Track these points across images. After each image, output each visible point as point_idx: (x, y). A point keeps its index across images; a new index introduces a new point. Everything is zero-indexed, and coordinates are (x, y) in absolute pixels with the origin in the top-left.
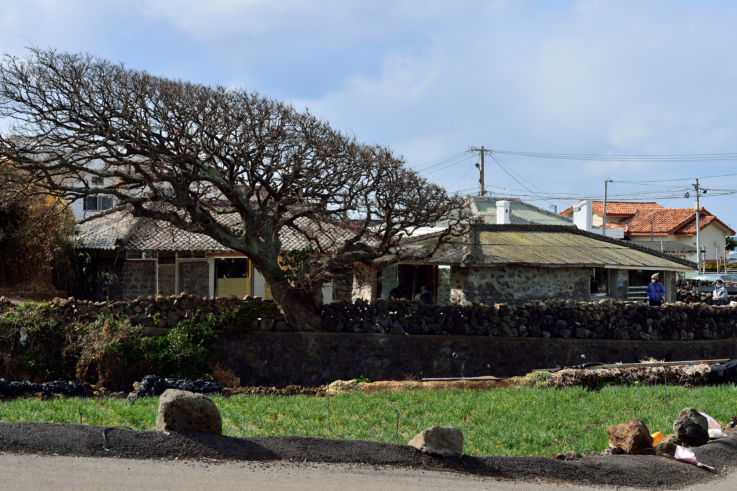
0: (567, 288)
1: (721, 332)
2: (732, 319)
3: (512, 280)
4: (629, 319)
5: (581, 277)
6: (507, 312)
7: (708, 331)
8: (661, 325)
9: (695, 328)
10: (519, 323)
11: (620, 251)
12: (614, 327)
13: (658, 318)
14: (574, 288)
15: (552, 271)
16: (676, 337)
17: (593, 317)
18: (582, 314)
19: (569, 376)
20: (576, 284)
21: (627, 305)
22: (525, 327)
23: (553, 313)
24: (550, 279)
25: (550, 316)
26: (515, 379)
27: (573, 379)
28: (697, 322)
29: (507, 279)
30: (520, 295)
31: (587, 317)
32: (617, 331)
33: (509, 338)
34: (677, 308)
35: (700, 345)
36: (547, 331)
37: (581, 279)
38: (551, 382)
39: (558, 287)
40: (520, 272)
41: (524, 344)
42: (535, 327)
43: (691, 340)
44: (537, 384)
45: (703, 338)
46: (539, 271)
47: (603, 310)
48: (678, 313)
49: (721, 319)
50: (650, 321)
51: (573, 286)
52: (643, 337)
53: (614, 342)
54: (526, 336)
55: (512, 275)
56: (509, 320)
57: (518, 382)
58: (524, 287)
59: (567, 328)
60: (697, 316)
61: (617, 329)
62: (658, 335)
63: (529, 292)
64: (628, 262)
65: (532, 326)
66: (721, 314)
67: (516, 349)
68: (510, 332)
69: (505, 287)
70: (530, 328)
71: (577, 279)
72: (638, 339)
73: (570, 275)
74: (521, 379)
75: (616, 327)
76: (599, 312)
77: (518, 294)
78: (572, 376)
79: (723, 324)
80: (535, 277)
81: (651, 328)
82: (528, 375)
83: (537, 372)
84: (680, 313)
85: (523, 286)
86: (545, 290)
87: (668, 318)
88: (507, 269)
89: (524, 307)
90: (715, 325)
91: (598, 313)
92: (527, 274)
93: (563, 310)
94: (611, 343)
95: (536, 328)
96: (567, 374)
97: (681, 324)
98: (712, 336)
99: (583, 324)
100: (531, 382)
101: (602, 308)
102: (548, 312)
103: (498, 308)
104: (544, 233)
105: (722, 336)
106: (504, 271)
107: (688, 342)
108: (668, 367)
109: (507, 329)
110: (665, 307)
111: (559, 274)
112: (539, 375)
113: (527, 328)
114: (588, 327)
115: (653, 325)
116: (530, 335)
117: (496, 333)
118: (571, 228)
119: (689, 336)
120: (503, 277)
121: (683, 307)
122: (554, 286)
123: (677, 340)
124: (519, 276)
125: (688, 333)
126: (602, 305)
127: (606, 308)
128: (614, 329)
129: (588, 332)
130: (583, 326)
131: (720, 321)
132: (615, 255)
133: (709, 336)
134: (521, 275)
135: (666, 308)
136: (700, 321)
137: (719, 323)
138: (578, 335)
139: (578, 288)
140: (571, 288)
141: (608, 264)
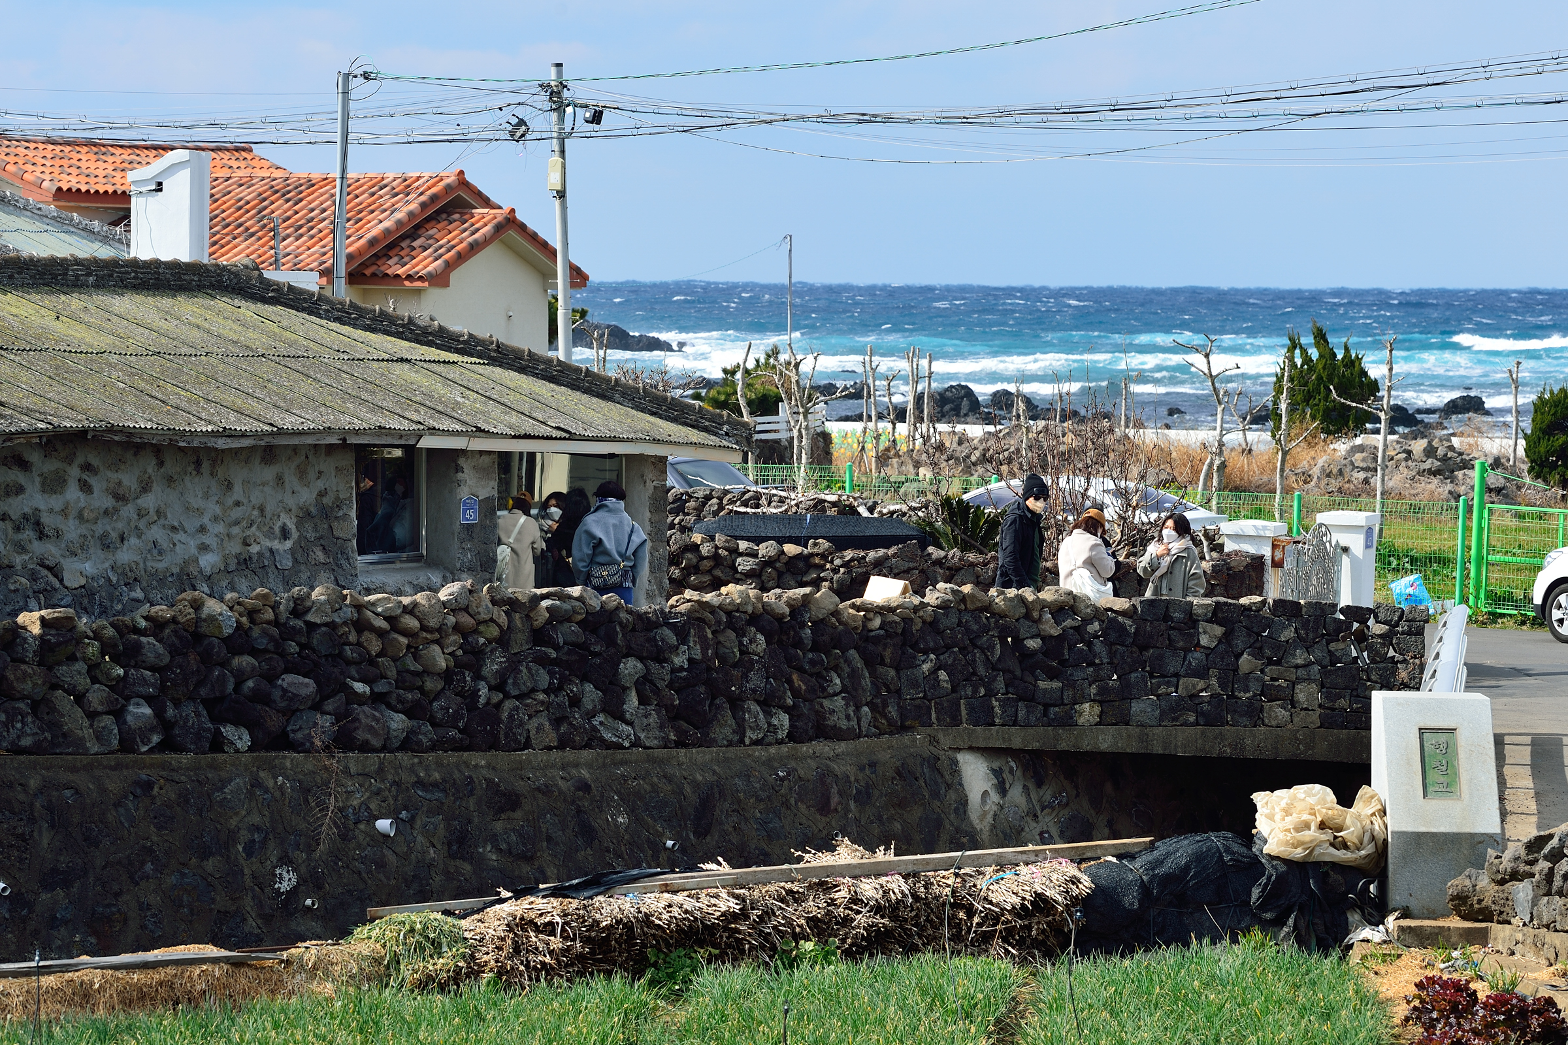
0: (270, 534)
1: (885, 705)
2: (926, 652)
3: (56, 502)
4: (554, 662)
5: (320, 485)
6: (71, 648)
7: (839, 702)
8: (670, 686)
9: (796, 693)
10: (122, 691)
11: (452, 373)
12: (497, 697)
13: (660, 656)
14: (295, 535)
15: (214, 464)
16: (728, 731)
17: (416, 657)
18: (375, 646)
19: (538, 930)
20: (305, 516)
21: (545, 603)
22: (147, 711)
23: (262, 643)
24: (206, 496)
25: (245, 661)
26: (309, 951)
27: (556, 942)
28: (801, 670)
29: (34, 499)
30: (89, 567)
31: (395, 660)
32: (511, 716)
33: (85, 760)
34: (729, 613)
35: (813, 764)
36: (236, 724)
37: (322, 494)
38: (463, 956)
39: (235, 530)
40: (87, 467)
41: (148, 786)
42: (189, 710)
43: (780, 742)
44: (406, 971)
45: (824, 732)
46: (161, 464)
47: (457, 628)
48: (732, 634)
49: (888, 654)
50: (630, 667)
51: (291, 526)
52: (608, 736)
53: (502, 759)
54: (151, 751)
55: (54, 484)
56: (83, 682)
57: (320, 970)
58: (105, 536)
59: (317, 707)
60: (798, 643)
61: (508, 705)
62: (662, 727)
63: (125, 556)
64: (500, 421)
65: (177, 704)
66: (888, 635)
67: (117, 805)
68: (87, 732)
69: (28, 534)
70: (170, 712)
71: (307, 496)
72: (587, 746)
73: (280, 480)
74: (335, 951)
75: (507, 696)
76: (439, 635)
77: (78, 566)
78: (550, 928)
79: (892, 672)
80: (145, 488)
81: (633, 700)
82: (361, 931)
83: (401, 917)
84: (740, 633)
85: (99, 529)
86: (187, 545)
87: (697, 654)
88: (34, 457)
89: (143, 624)
90: (867, 682)
91: (437, 642)
92: (114, 476)
93: (300, 631)
94: (488, 766)
95: (192, 715)
96: (525, 923)
97: (745, 676)
98: (854, 723)
99: (381, 687)
100: (377, 961)
101: (451, 620)
102: (239, 641)
103: (36, 629)
104: (139, 298)
105: (891, 723)
106: (24, 465)
107: (773, 750)
108: (916, 875)
109: (74, 720)
110: (683, 608)
111: (238, 474)
112: (412, 930)
113: (159, 713)
114: (400, 700)
115: (644, 684)
116: (168, 745)
117: (26, 742)
118: (237, 275)
119: (772, 729)
120: (20, 490)
121: (750, 609)
122: (220, 528)
123: (730, 744)
124: (86, 487)
125: (769, 714)
126: (454, 607)
127: (465, 619)
128: (498, 705)
129: (398, 722)
130: (377, 699)
131: (882, 663)
132: (439, 388)
133: (844, 724)
134: (92, 480)
135: (690, 612)
136: (813, 663)
137: (881, 670)
138: (361, 735)
139: (311, 535)
140: (285, 534)
141: (433, 431)
